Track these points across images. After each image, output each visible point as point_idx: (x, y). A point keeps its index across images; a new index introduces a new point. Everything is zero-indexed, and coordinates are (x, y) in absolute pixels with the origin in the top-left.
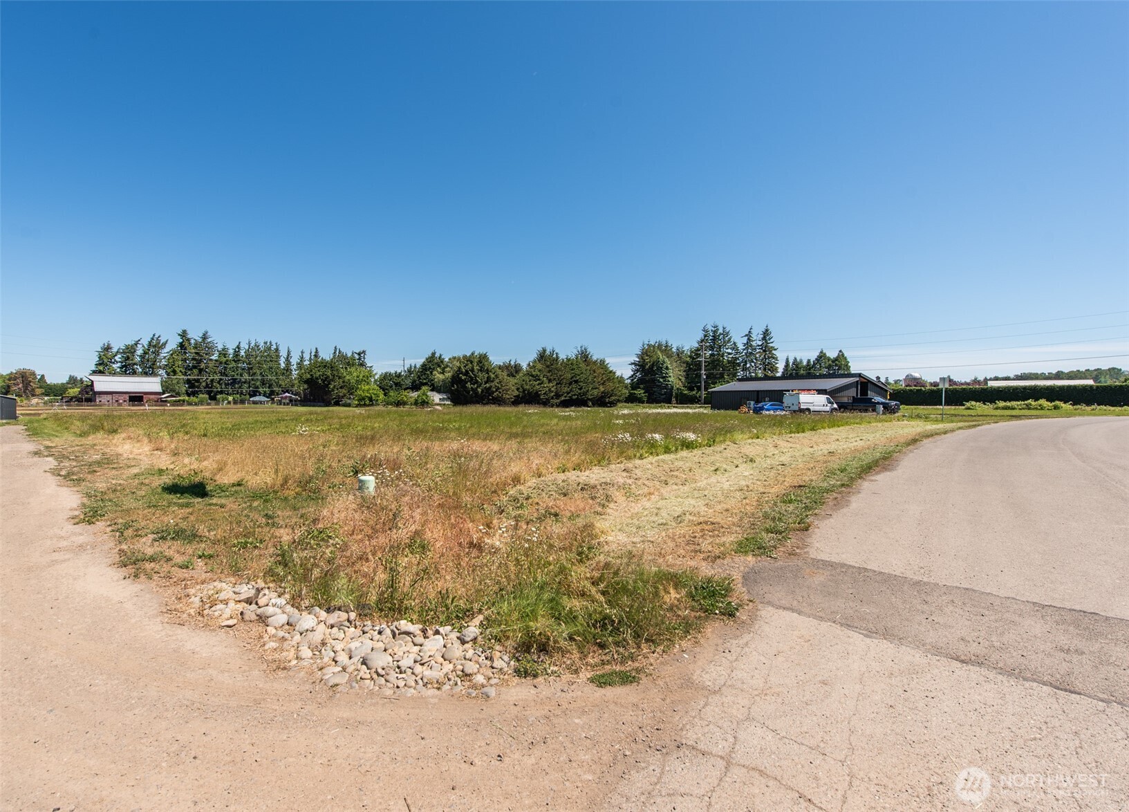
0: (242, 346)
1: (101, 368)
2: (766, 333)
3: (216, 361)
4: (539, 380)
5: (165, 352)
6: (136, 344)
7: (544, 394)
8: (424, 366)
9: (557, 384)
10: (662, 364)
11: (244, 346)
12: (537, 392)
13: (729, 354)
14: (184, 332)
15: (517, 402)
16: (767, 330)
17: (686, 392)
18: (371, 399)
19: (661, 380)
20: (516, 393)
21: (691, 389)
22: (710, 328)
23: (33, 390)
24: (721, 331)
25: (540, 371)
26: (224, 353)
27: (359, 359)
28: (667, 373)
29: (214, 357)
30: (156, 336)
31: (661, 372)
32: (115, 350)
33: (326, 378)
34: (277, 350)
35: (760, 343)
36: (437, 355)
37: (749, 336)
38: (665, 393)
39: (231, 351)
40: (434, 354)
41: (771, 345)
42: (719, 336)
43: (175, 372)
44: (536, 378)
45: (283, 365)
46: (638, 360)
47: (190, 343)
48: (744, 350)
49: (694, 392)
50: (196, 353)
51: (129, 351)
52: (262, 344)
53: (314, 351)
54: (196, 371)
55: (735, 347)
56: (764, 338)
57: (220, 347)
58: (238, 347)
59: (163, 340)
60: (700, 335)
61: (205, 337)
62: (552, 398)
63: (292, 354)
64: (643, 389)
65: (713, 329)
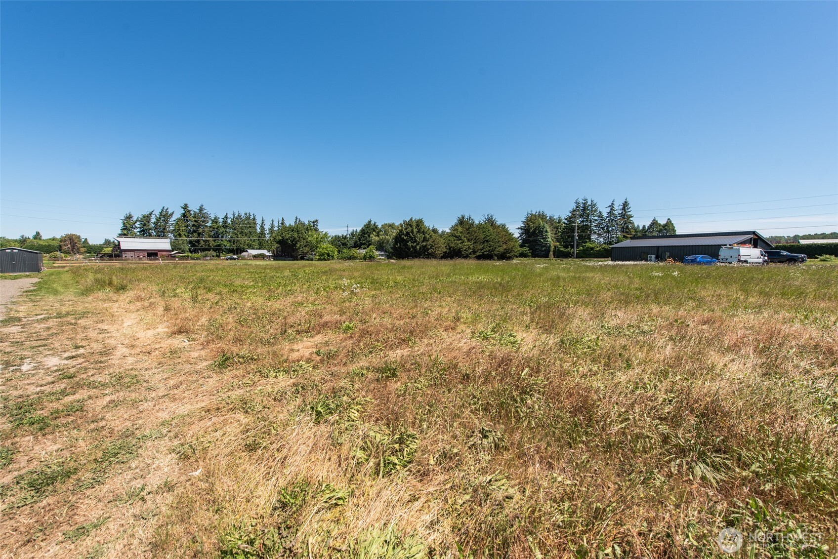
0: (228, 216)
1: (125, 232)
2: (625, 205)
3: (210, 227)
4: (461, 239)
5: (172, 220)
6: (151, 214)
7: (465, 250)
8: (362, 230)
9: (474, 243)
10: (543, 229)
11: (230, 216)
12: (460, 249)
13: (596, 220)
14: (186, 205)
15: (445, 256)
16: (626, 202)
17: (562, 249)
18: (328, 255)
19: (542, 240)
20: (445, 250)
21: (566, 247)
22: (581, 201)
23: (78, 249)
24: (589, 203)
25: (461, 232)
26: (215, 221)
27: (314, 226)
28: (546, 235)
29: (209, 224)
30: (165, 209)
31: (542, 235)
32: (135, 219)
33: (294, 239)
34: (254, 219)
35: (620, 212)
36: (372, 223)
37: (612, 206)
38: (545, 250)
39: (221, 220)
40: (370, 222)
41: (629, 213)
42: (588, 207)
43: (180, 235)
44: (458, 238)
45: (259, 231)
46: (523, 225)
47: (190, 214)
48: (607, 217)
49: (569, 249)
50: (195, 221)
51: (146, 219)
52: (243, 215)
53: (281, 220)
54: (196, 234)
55: (600, 215)
56: (624, 209)
57: (213, 217)
58: (226, 217)
59: (170, 211)
60: (573, 206)
61: (201, 209)
62: (470, 254)
63: (265, 222)
64: (528, 247)
65: (583, 201)
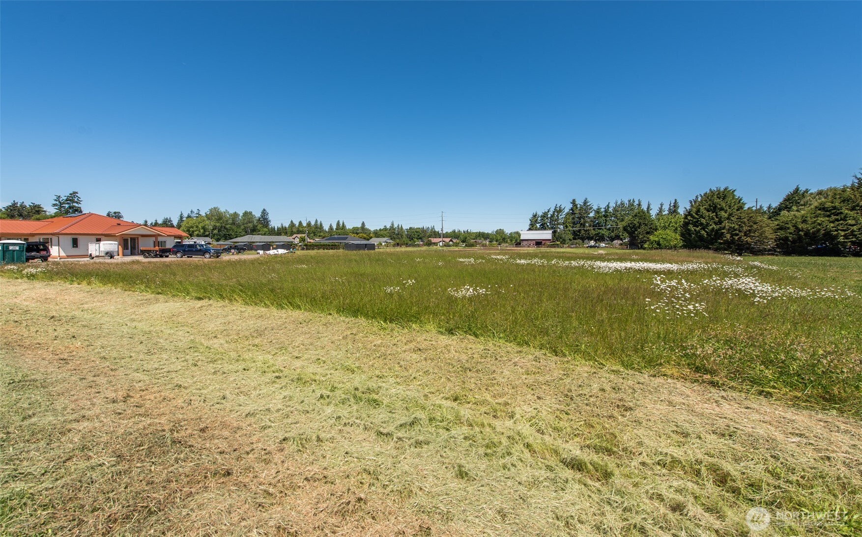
0: (610, 205)
3: (592, 217)
6: (548, 211)
11: (612, 205)
14: (574, 200)
26: (598, 211)
29: (592, 215)
30: (559, 205)
32: (539, 216)
33: (634, 226)
34: (639, 205)
39: (603, 210)
43: (567, 227)
47: (577, 208)
50: (580, 213)
51: (545, 215)
52: (627, 202)
53: (673, 202)
54: (578, 225)
57: (595, 208)
58: (608, 206)
59: (563, 207)
61: (585, 202)
63: (651, 207)
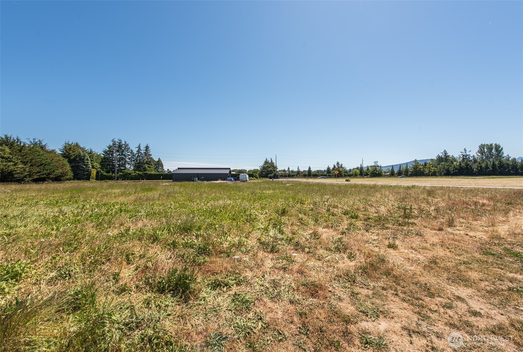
2: (147, 148)
7: (19, 173)
10: (83, 157)
13: (129, 155)
16: (147, 146)
17: (105, 174)
19: (84, 166)
21: (108, 172)
22: (116, 140)
24: (123, 143)
28: (87, 163)
31: (84, 162)
35: (145, 151)
37: (139, 147)
38: (87, 175)
41: (149, 153)
42: (122, 146)
48: (136, 154)
49: (111, 174)
55: (132, 152)
56: (146, 150)
60: (111, 143)
62: (26, 177)
65: (119, 141)
